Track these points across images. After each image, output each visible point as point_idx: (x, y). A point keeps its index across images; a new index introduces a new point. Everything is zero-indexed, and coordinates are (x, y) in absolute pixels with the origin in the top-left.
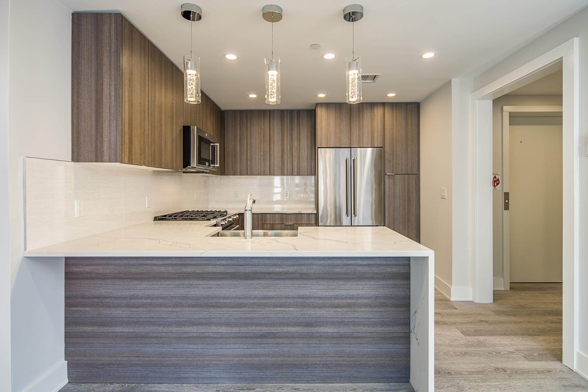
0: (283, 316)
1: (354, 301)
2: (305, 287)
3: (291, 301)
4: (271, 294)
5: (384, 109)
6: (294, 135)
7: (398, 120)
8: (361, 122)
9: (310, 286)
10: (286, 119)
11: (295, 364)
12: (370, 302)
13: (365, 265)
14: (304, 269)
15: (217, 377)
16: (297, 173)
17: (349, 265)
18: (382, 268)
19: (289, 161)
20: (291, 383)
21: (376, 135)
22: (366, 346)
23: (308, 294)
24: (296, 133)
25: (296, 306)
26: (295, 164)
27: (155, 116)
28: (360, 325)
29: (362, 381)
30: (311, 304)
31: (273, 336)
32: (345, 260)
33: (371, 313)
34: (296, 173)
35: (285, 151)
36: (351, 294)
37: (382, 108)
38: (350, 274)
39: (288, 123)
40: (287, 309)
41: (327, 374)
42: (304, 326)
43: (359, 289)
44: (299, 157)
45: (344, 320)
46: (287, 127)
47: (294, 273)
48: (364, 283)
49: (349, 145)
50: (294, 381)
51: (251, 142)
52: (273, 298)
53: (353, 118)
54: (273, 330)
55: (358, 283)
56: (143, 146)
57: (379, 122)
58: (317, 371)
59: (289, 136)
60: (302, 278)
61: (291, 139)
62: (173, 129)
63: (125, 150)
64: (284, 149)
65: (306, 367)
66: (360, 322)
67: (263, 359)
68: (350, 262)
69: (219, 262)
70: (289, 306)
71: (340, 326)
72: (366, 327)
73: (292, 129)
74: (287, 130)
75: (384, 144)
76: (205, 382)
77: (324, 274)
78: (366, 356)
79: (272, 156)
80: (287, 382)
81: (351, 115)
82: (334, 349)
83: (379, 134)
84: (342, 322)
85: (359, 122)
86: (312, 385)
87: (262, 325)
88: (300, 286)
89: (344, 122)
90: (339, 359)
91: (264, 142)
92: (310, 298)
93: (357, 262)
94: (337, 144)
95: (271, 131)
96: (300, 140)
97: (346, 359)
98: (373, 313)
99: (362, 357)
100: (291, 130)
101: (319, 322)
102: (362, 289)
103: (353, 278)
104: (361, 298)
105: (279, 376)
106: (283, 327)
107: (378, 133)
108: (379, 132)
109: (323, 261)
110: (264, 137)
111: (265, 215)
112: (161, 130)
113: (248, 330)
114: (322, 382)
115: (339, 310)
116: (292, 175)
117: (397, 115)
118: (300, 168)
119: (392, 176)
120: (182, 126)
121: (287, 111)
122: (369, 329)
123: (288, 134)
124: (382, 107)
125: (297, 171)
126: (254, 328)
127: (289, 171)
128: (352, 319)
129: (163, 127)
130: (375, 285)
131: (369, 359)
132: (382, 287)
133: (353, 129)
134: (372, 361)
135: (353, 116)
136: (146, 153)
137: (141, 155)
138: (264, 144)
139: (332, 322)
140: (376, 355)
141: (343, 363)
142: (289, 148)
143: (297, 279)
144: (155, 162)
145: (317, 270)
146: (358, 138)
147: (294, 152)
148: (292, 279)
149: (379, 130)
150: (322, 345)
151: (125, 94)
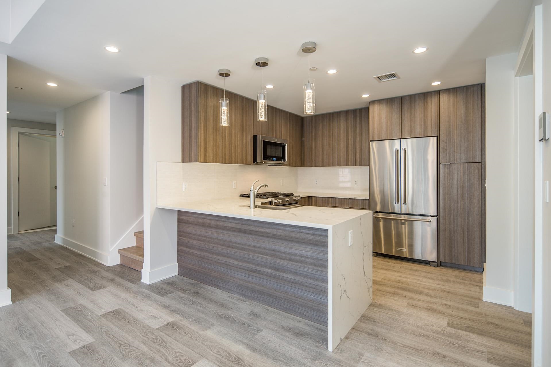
0: (263, 261)
1: (304, 259)
2: (275, 244)
3: (268, 252)
4: (257, 245)
5: (439, 97)
6: (357, 131)
7: (456, 106)
8: (413, 113)
9: (278, 243)
10: (350, 117)
11: (270, 294)
12: (314, 262)
13: (311, 234)
14: (275, 232)
15: (232, 290)
16: (360, 164)
17: (301, 233)
18: (322, 238)
19: (353, 154)
20: (267, 306)
21: (429, 124)
22: (312, 294)
23: (277, 249)
24: (358, 129)
25: (270, 255)
26: (358, 156)
27: (226, 133)
28: (308, 277)
29: (309, 320)
30: (279, 256)
31: (258, 272)
32: (299, 228)
33: (315, 270)
34: (358, 164)
35: (349, 145)
36: (302, 253)
37: (436, 97)
38: (301, 239)
39: (352, 121)
40: (266, 257)
41: (288, 307)
42: (275, 270)
43: (307, 251)
44: (361, 150)
45: (298, 271)
46: (351, 125)
47: (269, 234)
48: (310, 247)
49: (401, 136)
50: (269, 305)
51: (323, 140)
52: (258, 248)
53: (405, 110)
54: (259, 268)
55: (307, 246)
56: (215, 152)
57: (433, 110)
58: (281, 303)
59: (352, 132)
60: (273, 238)
61: (354, 134)
62: (243, 139)
63: (201, 155)
64: (348, 144)
65: (275, 298)
66: (308, 275)
67: (253, 285)
68: (302, 231)
69: (233, 221)
70: (266, 254)
71: (295, 275)
72: (312, 280)
73: (355, 125)
74: (351, 126)
75: (439, 132)
76: (227, 291)
77: (286, 237)
78: (312, 301)
79: (339, 151)
80: (265, 304)
81: (402, 107)
82: (292, 290)
83: (433, 123)
84: (296, 272)
85: (411, 113)
86: (278, 311)
87: (253, 264)
88: (272, 242)
89: (396, 115)
90: (294, 298)
91: (332, 139)
92: (278, 251)
93: (306, 231)
94: (389, 136)
95: (338, 129)
96: (362, 135)
97: (299, 299)
98: (316, 271)
99: (309, 302)
100: (354, 127)
101: (283, 269)
102: (309, 252)
103: (303, 243)
104: (308, 258)
105: (261, 299)
106: (264, 268)
107: (431, 122)
108: (433, 122)
109: (286, 227)
110: (332, 135)
111: (328, 199)
112: (231, 141)
113: (246, 265)
114: (284, 311)
115: (295, 263)
116: (355, 166)
117: (454, 101)
118: (362, 159)
119: (448, 165)
120: (253, 136)
121: (351, 111)
122: (313, 282)
123: (352, 130)
124: (437, 95)
125: (360, 161)
126: (249, 265)
127: (352, 162)
128: (303, 272)
129: (233, 139)
130: (318, 250)
131: (314, 304)
132: (323, 253)
133: (404, 121)
134: (316, 306)
135: (404, 108)
136: (218, 155)
137: (213, 157)
138: (332, 141)
139: (290, 271)
140: (319, 303)
141: (297, 302)
142: (352, 142)
143: (271, 237)
144: (226, 160)
145: (282, 233)
146: (409, 128)
147: (357, 145)
148: (268, 237)
149: (433, 119)
150: (285, 286)
151: (201, 125)
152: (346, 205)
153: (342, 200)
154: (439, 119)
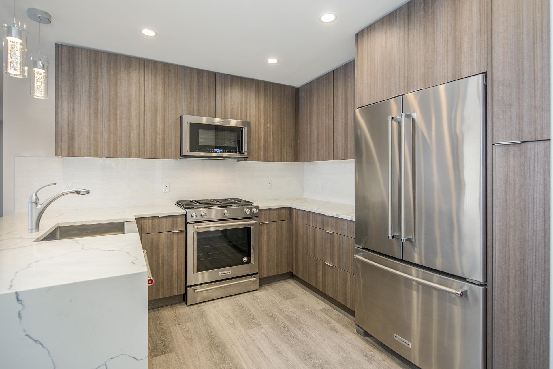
152: (328, 228)
153: (324, 218)
154: (490, 27)
